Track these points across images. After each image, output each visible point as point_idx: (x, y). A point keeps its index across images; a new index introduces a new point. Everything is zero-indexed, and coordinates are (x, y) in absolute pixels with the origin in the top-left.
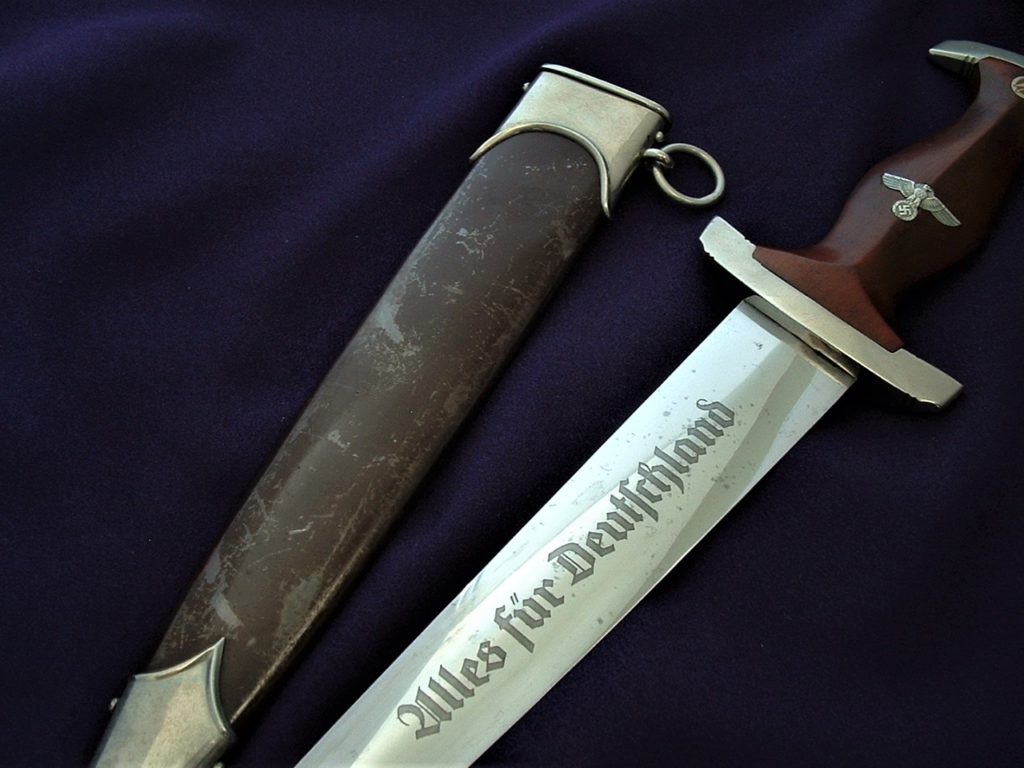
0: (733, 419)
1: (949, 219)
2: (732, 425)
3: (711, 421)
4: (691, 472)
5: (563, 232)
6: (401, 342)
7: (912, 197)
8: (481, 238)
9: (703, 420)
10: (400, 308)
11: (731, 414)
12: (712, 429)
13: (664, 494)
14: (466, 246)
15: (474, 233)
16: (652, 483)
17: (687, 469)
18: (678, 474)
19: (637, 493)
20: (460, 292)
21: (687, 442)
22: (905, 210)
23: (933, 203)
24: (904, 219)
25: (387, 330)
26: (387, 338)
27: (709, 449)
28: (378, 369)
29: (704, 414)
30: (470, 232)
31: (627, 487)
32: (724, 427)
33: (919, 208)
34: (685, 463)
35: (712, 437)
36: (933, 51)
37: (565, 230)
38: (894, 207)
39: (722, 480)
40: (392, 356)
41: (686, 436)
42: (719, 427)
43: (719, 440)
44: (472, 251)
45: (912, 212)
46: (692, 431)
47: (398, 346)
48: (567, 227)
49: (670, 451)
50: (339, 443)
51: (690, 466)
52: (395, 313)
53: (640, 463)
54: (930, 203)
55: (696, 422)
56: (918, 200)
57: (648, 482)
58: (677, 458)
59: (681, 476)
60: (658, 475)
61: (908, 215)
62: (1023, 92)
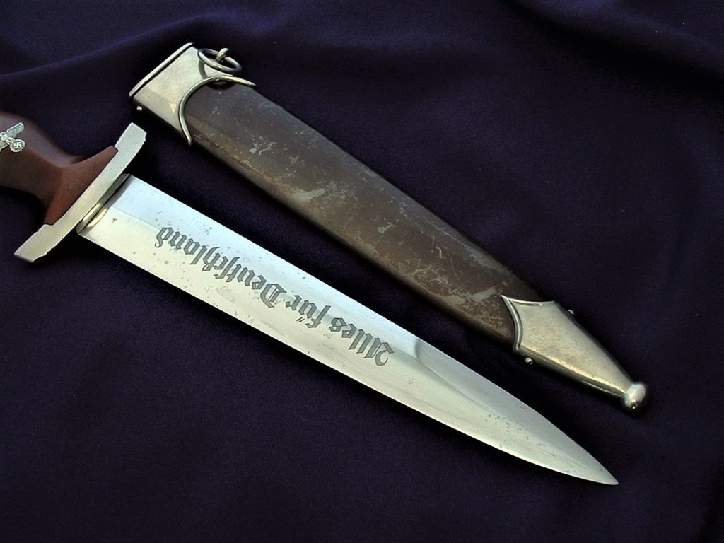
0: (167, 228)
1: (19, 126)
2: (171, 228)
3: (170, 238)
4: (205, 245)
7: (8, 141)
11: (164, 229)
12: (175, 238)
13: (222, 256)
16: (215, 263)
19: (223, 269)
21: (185, 249)
23: (11, 132)
24: (24, 145)
27: (189, 238)
28: (341, 204)
29: (165, 242)
31: (219, 275)
32: (173, 232)
33: (16, 139)
34: (200, 249)
41: (182, 250)
42: (174, 234)
43: (182, 233)
45: (19, 142)
46: (178, 247)
47: (327, 192)
49: (192, 257)
50: (387, 228)
51: (201, 245)
53: (203, 270)
55: (172, 246)
57: (215, 265)
58: (198, 252)
59: (209, 249)
60: (209, 261)
61: (22, 143)
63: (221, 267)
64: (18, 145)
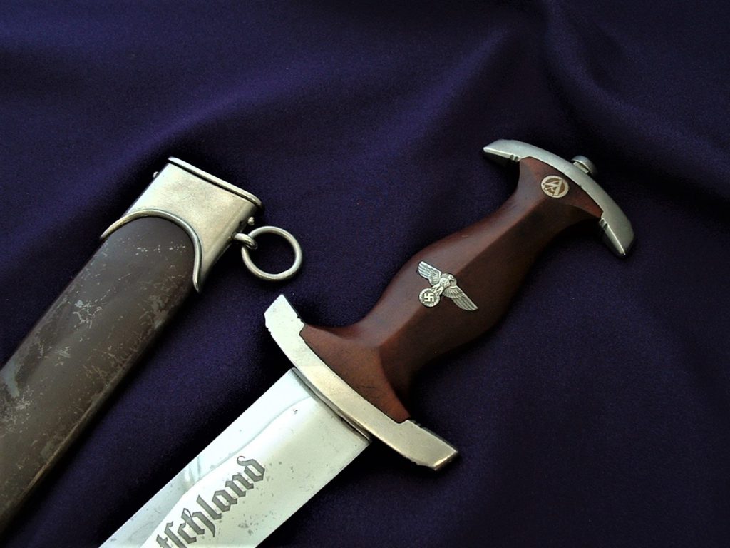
0: (263, 474)
1: (467, 304)
2: (262, 479)
3: (245, 476)
4: (223, 519)
5: (157, 305)
6: (17, 397)
7: (437, 286)
8: (92, 310)
9: (239, 475)
10: (22, 367)
11: (262, 470)
12: (245, 482)
13: (199, 537)
14: (80, 316)
15: (87, 305)
16: (191, 527)
17: (220, 516)
18: (212, 521)
19: (177, 535)
20: (68, 356)
21: (223, 493)
22: (429, 298)
23: (455, 292)
24: (428, 305)
25: (9, 386)
26: (7, 393)
27: (240, 500)
29: (241, 469)
30: (85, 304)
31: (171, 529)
32: (255, 481)
33: (441, 295)
34: (218, 511)
35: (244, 489)
36: (487, 149)
37: (159, 304)
38: (421, 295)
39: (247, 527)
40: (8, 409)
41: (223, 487)
42: (251, 481)
43: (250, 493)
44: (83, 321)
45: (435, 299)
46: (229, 484)
48: (160, 302)
51: (223, 514)
52: (18, 371)
53: (185, 509)
54: (452, 291)
56: (442, 289)
57: (187, 525)
58: (213, 506)
59: (215, 522)
60: (196, 520)
61: (431, 302)
62: (549, 190)
63: (181, 532)
64: (429, 297)
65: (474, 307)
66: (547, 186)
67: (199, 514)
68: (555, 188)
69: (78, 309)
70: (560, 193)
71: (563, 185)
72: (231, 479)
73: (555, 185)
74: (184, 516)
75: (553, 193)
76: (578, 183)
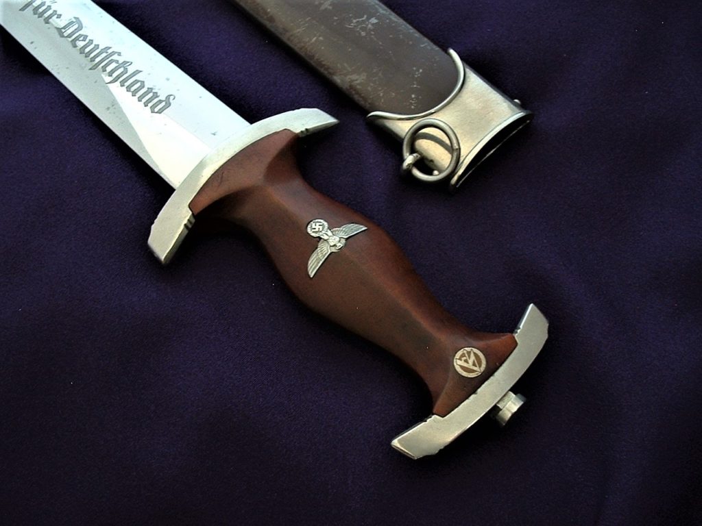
0: (156, 113)
1: (314, 265)
2: (152, 112)
3: (156, 100)
7: (330, 233)
11: (160, 112)
12: (150, 100)
13: (107, 73)
16: (116, 67)
17: (122, 86)
22: (317, 227)
23: (323, 252)
24: (309, 226)
29: (162, 97)
32: (151, 107)
33: (320, 238)
34: (126, 85)
35: (144, 100)
38: (319, 220)
39: (113, 106)
41: (147, 86)
45: (316, 232)
46: (150, 91)
54: (325, 248)
56: (325, 237)
59: (118, 83)
60: (121, 70)
61: (312, 229)
62: (463, 355)
65: (312, 274)
66: (469, 353)
67: (126, 71)
68: (466, 361)
69: (368, 19)
70: (462, 367)
71: (473, 371)
72: (154, 91)
73: (471, 361)
74: (125, 62)
75: (460, 359)
76: (479, 390)
